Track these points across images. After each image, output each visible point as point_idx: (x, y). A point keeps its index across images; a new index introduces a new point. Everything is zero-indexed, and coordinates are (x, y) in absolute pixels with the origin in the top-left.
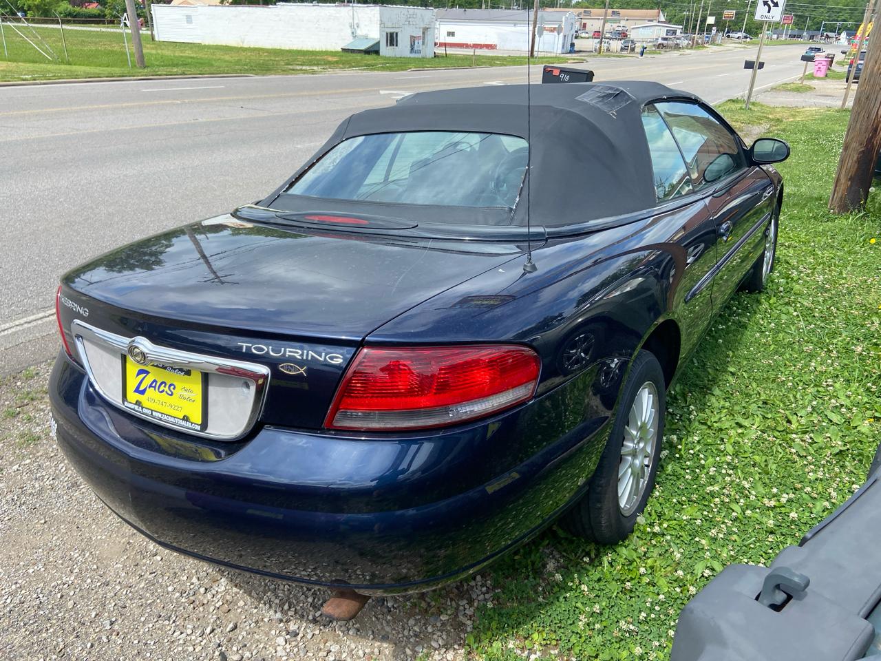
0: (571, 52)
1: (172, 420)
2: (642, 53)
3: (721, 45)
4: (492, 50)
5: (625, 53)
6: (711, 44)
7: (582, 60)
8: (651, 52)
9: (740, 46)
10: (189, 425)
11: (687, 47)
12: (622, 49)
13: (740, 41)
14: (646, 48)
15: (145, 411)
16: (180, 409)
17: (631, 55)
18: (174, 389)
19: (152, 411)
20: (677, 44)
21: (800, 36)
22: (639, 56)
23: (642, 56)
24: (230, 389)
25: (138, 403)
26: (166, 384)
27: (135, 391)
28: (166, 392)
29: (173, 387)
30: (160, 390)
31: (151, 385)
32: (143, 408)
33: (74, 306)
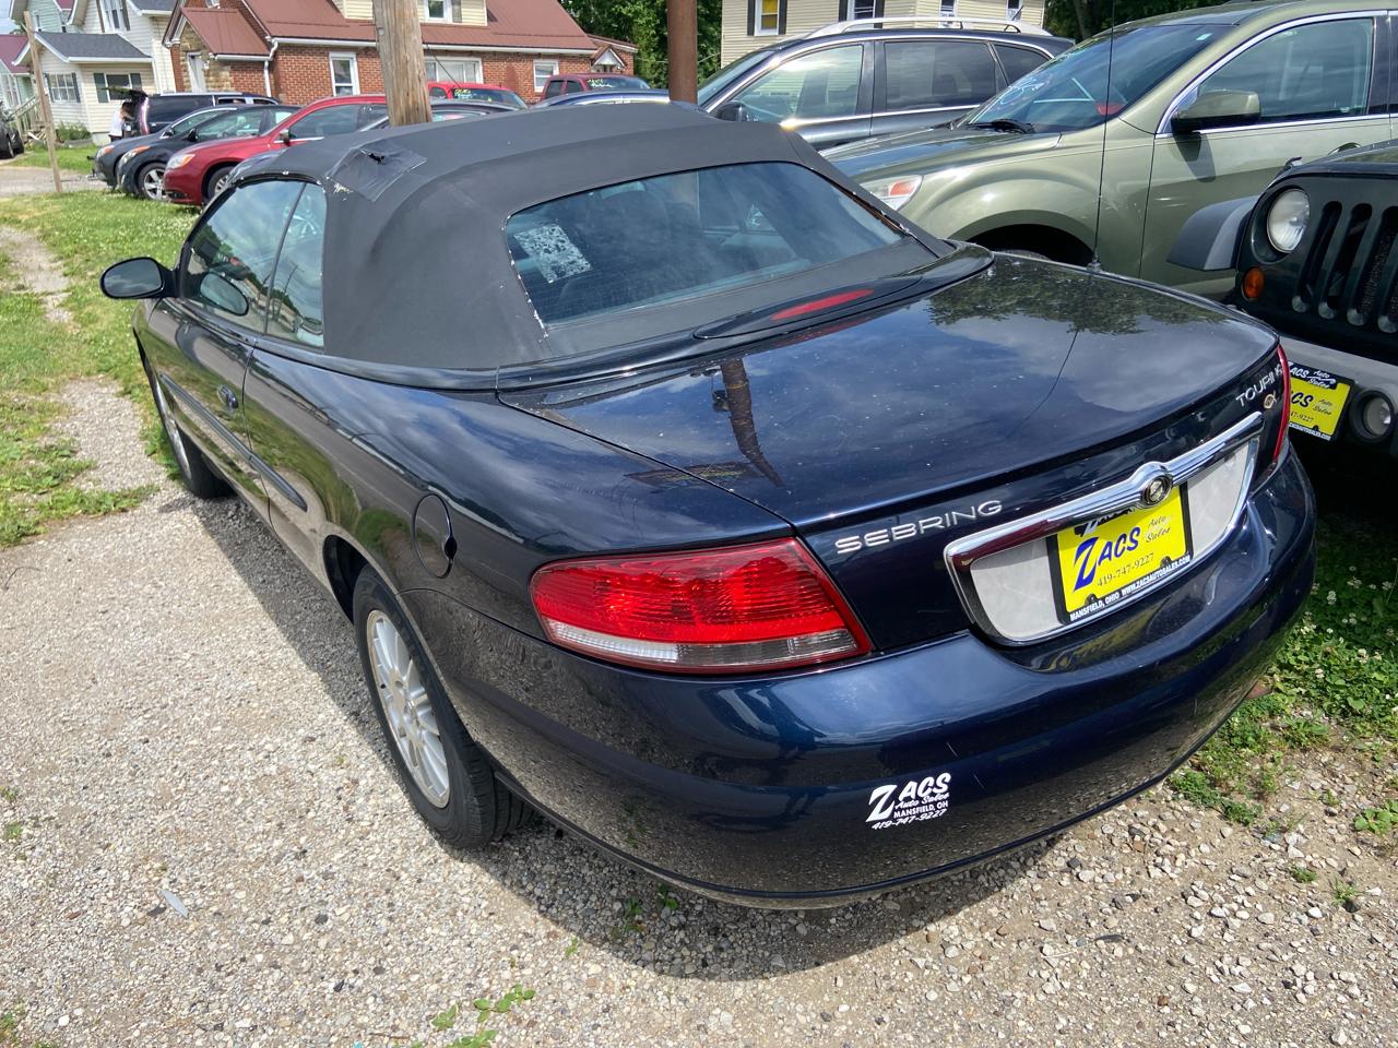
1: (1153, 578)
10: (1175, 565)
15: (1109, 600)
16: (1151, 558)
18: (1138, 535)
19: (1119, 591)
25: (1092, 599)
26: (1124, 536)
27: (1077, 588)
28: (1130, 549)
29: (1136, 533)
30: (1119, 553)
31: (1102, 557)
32: (1103, 599)
33: (937, 523)
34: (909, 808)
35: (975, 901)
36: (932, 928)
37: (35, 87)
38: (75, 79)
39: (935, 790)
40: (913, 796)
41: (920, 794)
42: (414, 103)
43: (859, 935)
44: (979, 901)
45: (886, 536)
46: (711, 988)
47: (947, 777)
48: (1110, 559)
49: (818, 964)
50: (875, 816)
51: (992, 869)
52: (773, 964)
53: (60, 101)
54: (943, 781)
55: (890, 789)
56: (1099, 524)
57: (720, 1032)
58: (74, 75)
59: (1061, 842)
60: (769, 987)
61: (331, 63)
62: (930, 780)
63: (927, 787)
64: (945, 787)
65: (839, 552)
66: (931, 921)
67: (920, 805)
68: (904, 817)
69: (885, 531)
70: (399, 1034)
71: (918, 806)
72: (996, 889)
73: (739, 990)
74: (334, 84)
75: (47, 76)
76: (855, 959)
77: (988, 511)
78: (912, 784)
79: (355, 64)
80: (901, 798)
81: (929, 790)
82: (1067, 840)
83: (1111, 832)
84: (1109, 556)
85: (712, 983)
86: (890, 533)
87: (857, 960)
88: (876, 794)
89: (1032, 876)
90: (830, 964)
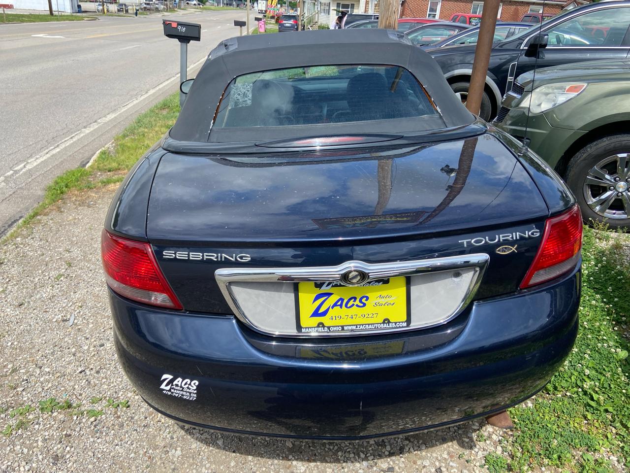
0: (79, 12)
1: (370, 327)
2: (136, 14)
3: (185, 10)
4: (9, 10)
5: (121, 13)
6: (179, 9)
7: (95, 18)
8: (141, 14)
9: (198, 10)
10: (393, 325)
11: (164, 10)
12: (119, 11)
13: (197, 7)
14: (138, 10)
15: (333, 329)
16: (375, 315)
17: (125, 15)
18: (366, 300)
19: (342, 327)
20: (157, 8)
21: (231, 5)
22: (135, 16)
23: (137, 16)
24: (436, 284)
25: (321, 325)
26: (355, 298)
27: (312, 316)
28: (357, 306)
29: (365, 299)
30: (348, 306)
31: (335, 305)
32: (329, 328)
33: (213, 257)
34: (176, 390)
35: (327, 462)
36: (295, 463)
37: (316, 7)
38: (330, 5)
39: (190, 386)
40: (180, 385)
41: (183, 385)
42: (389, 23)
43: (262, 449)
44: (328, 463)
45: (187, 256)
46: (187, 439)
47: (197, 383)
48: (341, 307)
49: (234, 452)
50: (163, 386)
51: (349, 452)
52: (218, 442)
53: (323, 14)
54: (194, 384)
55: (170, 377)
56: (333, 286)
57: (171, 457)
58: (330, 3)
59: (398, 457)
60: (206, 450)
61: (429, 3)
62: (188, 381)
63: (186, 384)
64: (195, 388)
65: (164, 257)
66: (297, 460)
67: (182, 390)
68: (176, 393)
69: (187, 253)
70: (80, 397)
71: (181, 391)
72: (342, 462)
73: (195, 445)
74: (428, 13)
75: (321, 3)
76: (250, 458)
77: (242, 259)
78: (180, 379)
79: (440, 4)
80: (174, 383)
81: (187, 386)
82: (401, 457)
83: (427, 465)
84: (341, 306)
85: (189, 437)
86: (189, 255)
87: (250, 459)
88: (165, 376)
89: (364, 464)
90: (238, 454)
